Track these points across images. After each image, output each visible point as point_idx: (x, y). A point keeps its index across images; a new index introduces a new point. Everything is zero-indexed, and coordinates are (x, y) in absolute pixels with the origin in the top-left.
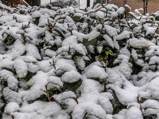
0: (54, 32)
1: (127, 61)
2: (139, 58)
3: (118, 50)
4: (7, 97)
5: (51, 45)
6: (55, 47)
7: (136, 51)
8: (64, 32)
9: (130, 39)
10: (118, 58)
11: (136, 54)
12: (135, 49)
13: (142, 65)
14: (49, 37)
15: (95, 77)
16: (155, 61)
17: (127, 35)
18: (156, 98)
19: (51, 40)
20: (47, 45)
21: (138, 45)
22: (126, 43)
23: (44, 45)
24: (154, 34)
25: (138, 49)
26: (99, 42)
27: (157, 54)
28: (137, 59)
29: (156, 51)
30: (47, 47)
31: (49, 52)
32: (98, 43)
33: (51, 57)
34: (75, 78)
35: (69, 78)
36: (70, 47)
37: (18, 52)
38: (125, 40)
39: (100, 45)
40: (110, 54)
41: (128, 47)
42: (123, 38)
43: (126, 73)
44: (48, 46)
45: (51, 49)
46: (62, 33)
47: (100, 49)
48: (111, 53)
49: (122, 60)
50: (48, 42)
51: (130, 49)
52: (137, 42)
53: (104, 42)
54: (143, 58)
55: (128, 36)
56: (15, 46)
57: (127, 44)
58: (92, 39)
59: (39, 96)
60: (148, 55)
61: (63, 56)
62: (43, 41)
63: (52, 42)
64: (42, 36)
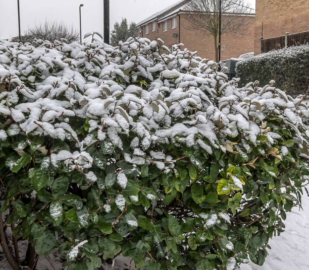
0: (91, 62)
1: (159, 86)
2: (171, 87)
4: (77, 97)
5: (92, 73)
6: (96, 75)
7: (168, 81)
8: (101, 63)
9: (163, 71)
10: (151, 85)
11: (169, 83)
12: (168, 79)
14: (89, 66)
15: (132, 92)
17: (160, 68)
19: (92, 68)
23: (85, 73)
24: (189, 68)
25: (170, 79)
26: (133, 72)
27: (185, 80)
29: (184, 78)
31: (91, 78)
33: (93, 82)
36: (111, 71)
38: (158, 72)
39: (134, 74)
41: (161, 78)
42: (156, 71)
44: (89, 73)
45: (92, 75)
46: (99, 63)
47: (135, 78)
48: (145, 83)
49: (154, 86)
50: (90, 70)
51: (163, 79)
52: (169, 73)
53: (138, 72)
55: (162, 69)
56: (66, 71)
57: (160, 76)
58: (128, 68)
59: (97, 96)
60: (178, 82)
61: (105, 79)
62: (83, 70)
63: (93, 70)
64: (82, 66)
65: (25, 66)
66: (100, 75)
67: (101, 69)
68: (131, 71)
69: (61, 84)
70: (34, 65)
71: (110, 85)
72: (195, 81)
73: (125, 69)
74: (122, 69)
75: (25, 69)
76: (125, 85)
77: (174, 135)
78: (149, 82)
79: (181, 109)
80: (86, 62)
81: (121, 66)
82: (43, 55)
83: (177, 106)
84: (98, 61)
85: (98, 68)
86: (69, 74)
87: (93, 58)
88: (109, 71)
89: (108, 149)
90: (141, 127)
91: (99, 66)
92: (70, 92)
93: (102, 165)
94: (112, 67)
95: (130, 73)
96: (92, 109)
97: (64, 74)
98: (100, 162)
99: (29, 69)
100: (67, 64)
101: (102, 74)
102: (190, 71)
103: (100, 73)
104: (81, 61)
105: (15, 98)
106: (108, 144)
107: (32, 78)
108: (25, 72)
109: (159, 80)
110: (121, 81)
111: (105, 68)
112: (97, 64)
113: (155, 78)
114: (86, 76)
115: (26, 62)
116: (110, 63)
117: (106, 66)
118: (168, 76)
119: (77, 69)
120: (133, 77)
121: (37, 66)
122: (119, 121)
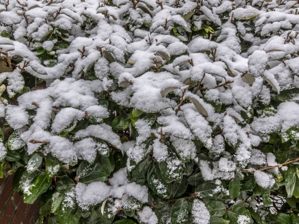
0: (138, 9)
1: (234, 34)
2: (247, 32)
3: (220, 26)
4: (114, 73)
5: (140, 24)
6: (145, 27)
7: (242, 23)
8: (151, 8)
9: (234, 11)
10: (222, 33)
11: (244, 27)
12: (242, 21)
13: (252, 40)
14: (135, 14)
15: (201, 49)
16: (268, 30)
17: (229, 6)
18: (275, 59)
19: (139, 18)
20: (134, 25)
21: (244, 15)
22: (228, 16)
23: (131, 26)
24: (263, 2)
25: (245, 21)
27: (271, 20)
28: (244, 33)
29: (268, 18)
30: (135, 27)
31: (139, 32)
32: (195, 18)
33: (143, 38)
34: (182, 49)
35: (174, 49)
36: (166, 20)
37: (106, 32)
38: (227, 13)
39: (197, 20)
40: (211, 32)
41: (232, 20)
42: (223, 11)
43: (235, 47)
44: (136, 25)
45: (140, 28)
46: (149, 9)
47: (198, 25)
48: (212, 30)
49: (227, 34)
50: (136, 21)
51: (235, 22)
52: (244, 12)
53: (202, 16)
54: (253, 32)
55: (231, 8)
56: (100, 26)
57: (231, 18)
58: (188, 12)
59: (148, 68)
60: (259, 25)
61: (159, 32)
62: (127, 22)
63: (141, 20)
64: (125, 16)
65: (37, 26)
66: (151, 28)
67: (152, 16)
68: (192, 16)
69: (90, 51)
70: (52, 23)
71: (167, 44)
72: (287, 20)
73: (184, 14)
74: (181, 14)
75: (36, 30)
76: (185, 36)
77: (285, 127)
78: (215, 27)
79: (289, 77)
80: (131, 9)
81: (179, 9)
82: (74, 6)
83: (281, 71)
84: (148, 5)
85: (147, 17)
86: (105, 31)
87: (139, 2)
88: (163, 19)
89: (175, 171)
90: (231, 127)
91: (148, 12)
92: (102, 66)
93: (165, 191)
94: (167, 13)
95: (191, 18)
96: (140, 100)
97: (99, 31)
98: (161, 186)
99: (43, 30)
100: (103, 16)
101: (154, 25)
102: (266, 6)
103: (150, 24)
104: (124, 8)
105: (18, 82)
106: (174, 161)
107: (48, 45)
108: (37, 36)
109: (228, 23)
110: (180, 31)
111: (158, 15)
112: (146, 11)
113: (224, 21)
114: (132, 29)
115: (38, 20)
116: (164, 6)
117: (158, 11)
118: (242, 17)
119: (118, 21)
120: (196, 23)
121: (56, 23)
122: (193, 125)
